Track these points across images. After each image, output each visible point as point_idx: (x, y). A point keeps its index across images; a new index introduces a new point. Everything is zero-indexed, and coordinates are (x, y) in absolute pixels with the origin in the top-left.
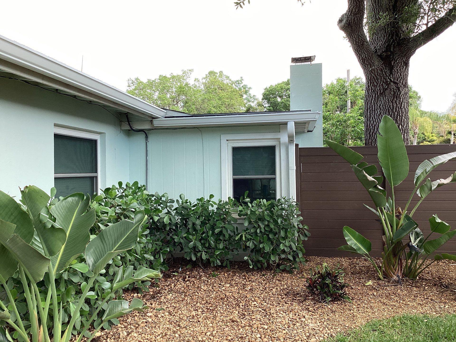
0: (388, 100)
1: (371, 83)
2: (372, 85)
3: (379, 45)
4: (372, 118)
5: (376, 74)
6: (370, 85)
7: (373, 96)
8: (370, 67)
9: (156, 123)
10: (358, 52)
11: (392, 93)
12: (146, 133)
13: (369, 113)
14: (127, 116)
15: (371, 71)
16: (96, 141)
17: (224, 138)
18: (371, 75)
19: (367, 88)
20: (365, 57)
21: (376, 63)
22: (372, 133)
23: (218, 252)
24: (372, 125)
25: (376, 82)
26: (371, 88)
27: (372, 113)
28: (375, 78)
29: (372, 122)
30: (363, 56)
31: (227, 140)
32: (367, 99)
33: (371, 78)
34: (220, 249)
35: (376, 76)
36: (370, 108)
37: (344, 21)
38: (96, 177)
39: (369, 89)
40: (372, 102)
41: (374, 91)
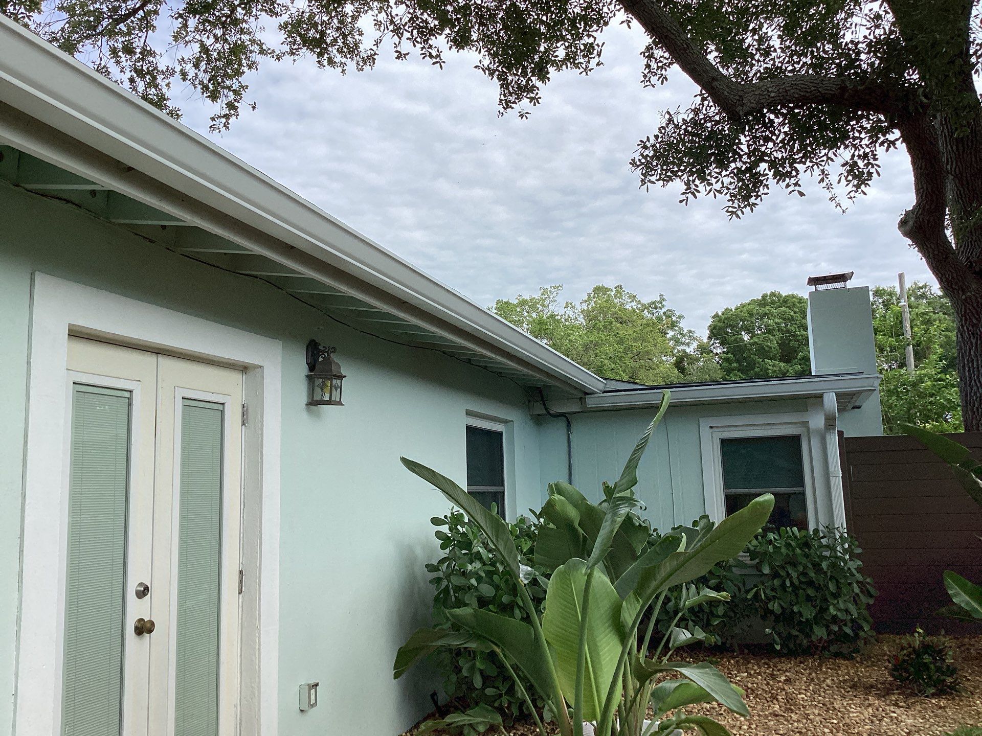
1: (966, 320)
2: (969, 324)
3: (976, 254)
4: (975, 381)
5: (975, 305)
6: (966, 323)
7: (971, 343)
8: (963, 294)
9: (591, 402)
10: (938, 270)
12: (567, 419)
13: (967, 374)
14: (541, 392)
15: (966, 300)
16: (501, 434)
17: (705, 424)
18: (965, 306)
19: (959, 330)
20: (953, 278)
21: (974, 286)
22: (977, 408)
23: (715, 621)
24: (975, 393)
25: (976, 319)
26: (968, 329)
27: (974, 372)
28: (974, 311)
29: (975, 388)
30: (947, 276)
31: (711, 427)
32: (961, 347)
33: (965, 312)
34: (718, 616)
35: (974, 308)
36: (968, 363)
37: (911, 223)
38: (503, 493)
39: (964, 330)
40: (972, 353)
41: (973, 334)
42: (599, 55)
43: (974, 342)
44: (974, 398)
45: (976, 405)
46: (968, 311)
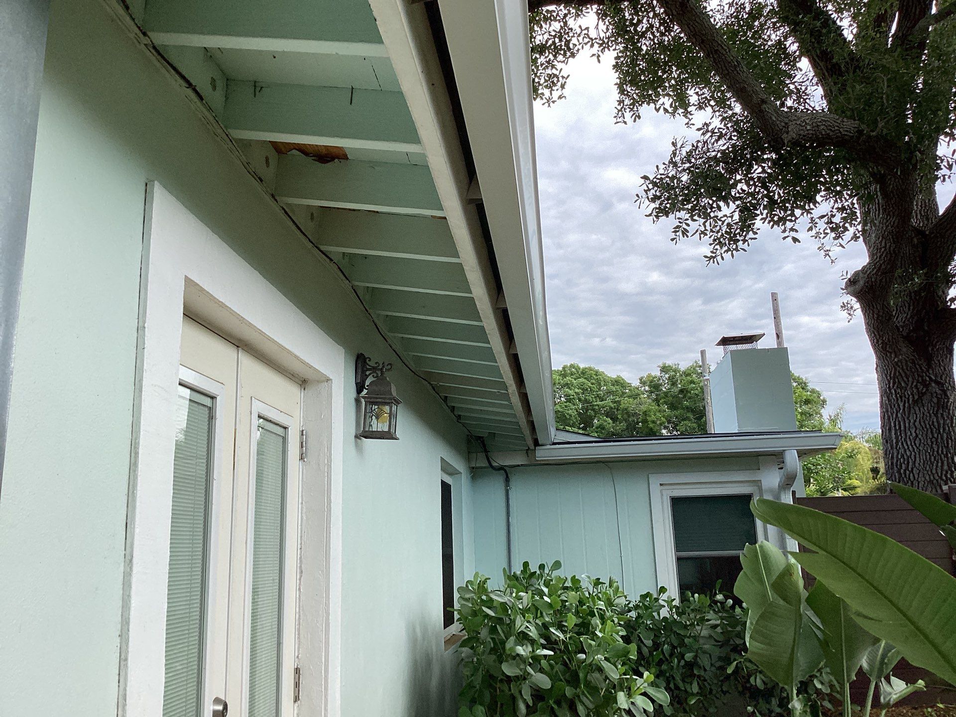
0: (929, 413)
1: (894, 383)
2: (897, 387)
3: (902, 319)
4: (902, 444)
5: (905, 367)
6: (893, 387)
7: (899, 405)
8: (896, 356)
9: (542, 454)
10: (878, 332)
11: (935, 400)
12: (506, 473)
13: (894, 436)
14: (483, 442)
15: (897, 363)
16: (450, 487)
17: (655, 481)
18: (896, 369)
20: (889, 340)
21: (904, 350)
24: (902, 456)
25: (905, 382)
26: (895, 391)
27: (901, 434)
28: (903, 375)
29: (902, 451)
30: (884, 339)
31: (661, 485)
32: (887, 411)
33: (895, 374)
35: (904, 372)
36: (895, 426)
39: (892, 393)
40: (899, 415)
41: (901, 397)
42: (563, 87)
43: (901, 405)
44: (902, 460)
45: (904, 468)
46: (897, 374)
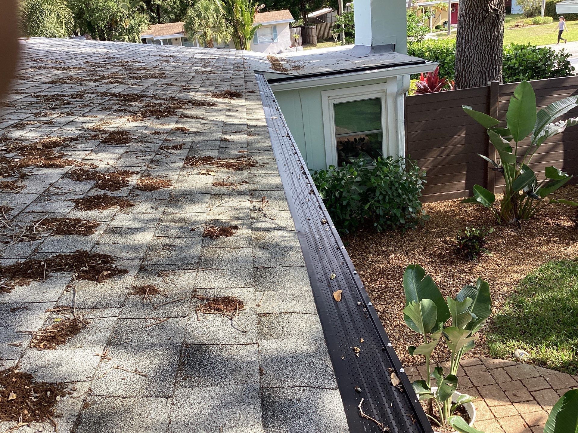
4: (468, 48)
6: (469, 12)
7: (470, 25)
11: (491, 21)
13: (464, 43)
17: (325, 95)
19: (463, 16)
22: (467, 65)
24: (467, 56)
26: (469, 15)
27: (468, 43)
28: (476, 6)
31: (328, 97)
